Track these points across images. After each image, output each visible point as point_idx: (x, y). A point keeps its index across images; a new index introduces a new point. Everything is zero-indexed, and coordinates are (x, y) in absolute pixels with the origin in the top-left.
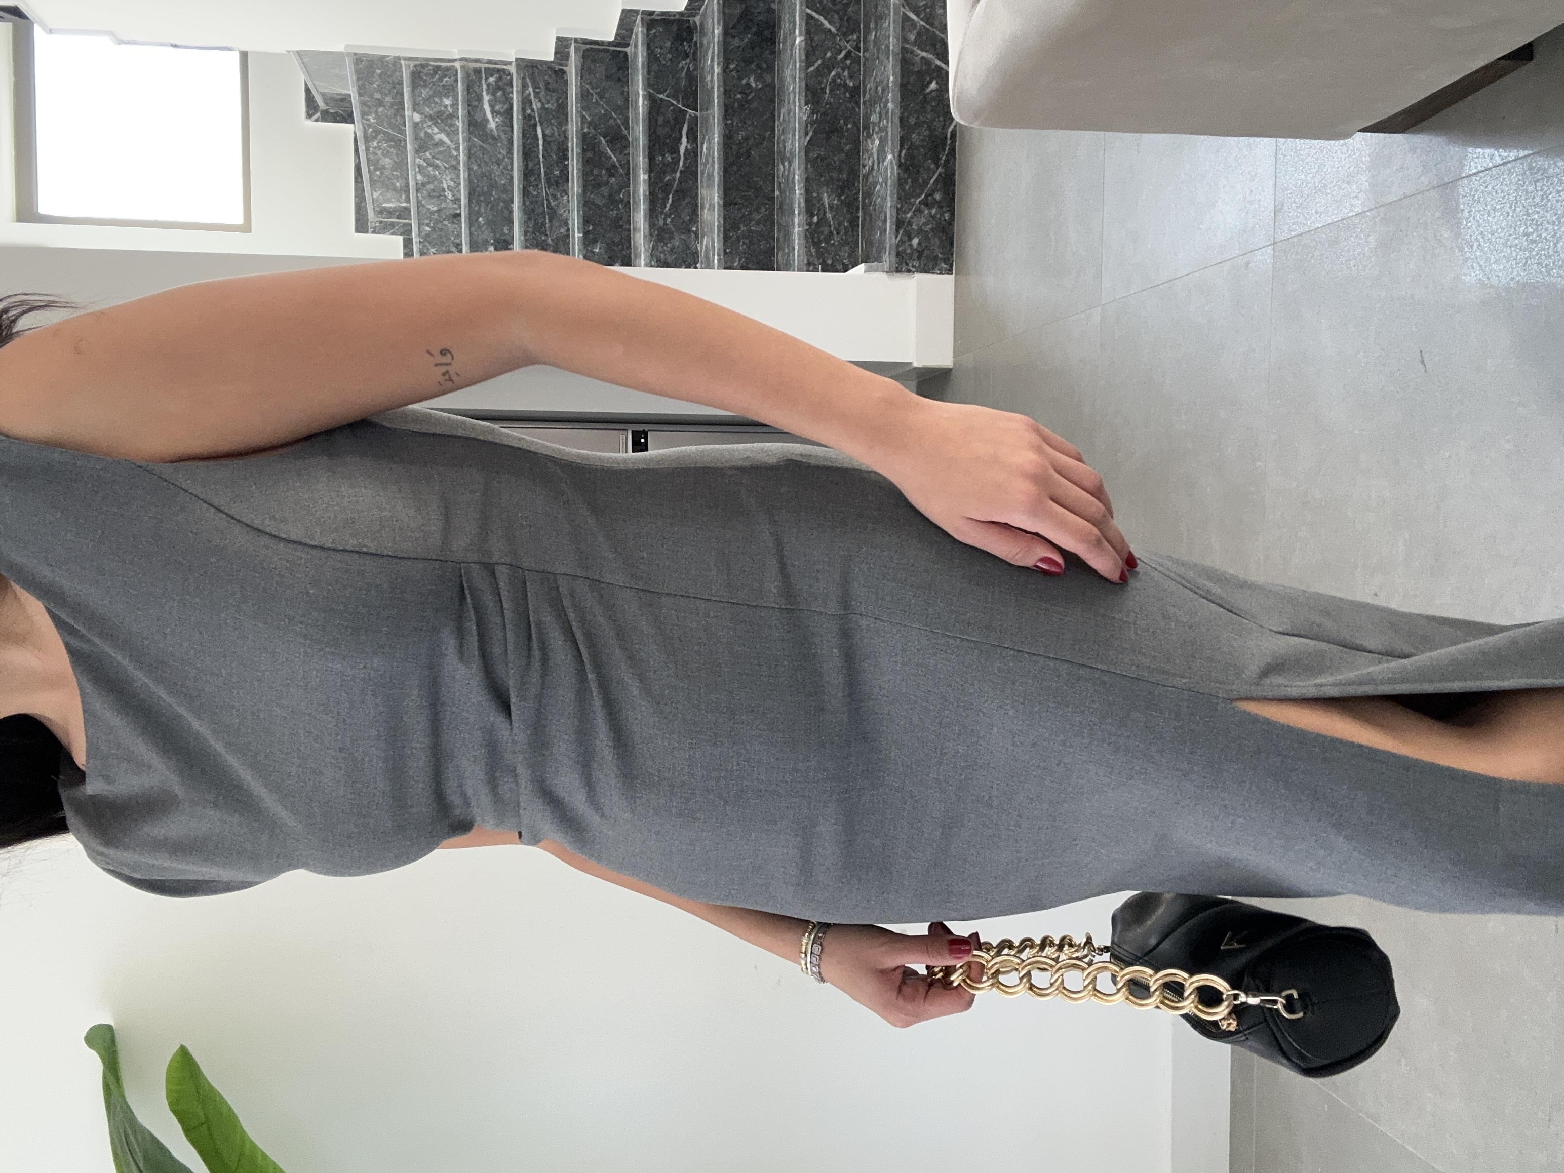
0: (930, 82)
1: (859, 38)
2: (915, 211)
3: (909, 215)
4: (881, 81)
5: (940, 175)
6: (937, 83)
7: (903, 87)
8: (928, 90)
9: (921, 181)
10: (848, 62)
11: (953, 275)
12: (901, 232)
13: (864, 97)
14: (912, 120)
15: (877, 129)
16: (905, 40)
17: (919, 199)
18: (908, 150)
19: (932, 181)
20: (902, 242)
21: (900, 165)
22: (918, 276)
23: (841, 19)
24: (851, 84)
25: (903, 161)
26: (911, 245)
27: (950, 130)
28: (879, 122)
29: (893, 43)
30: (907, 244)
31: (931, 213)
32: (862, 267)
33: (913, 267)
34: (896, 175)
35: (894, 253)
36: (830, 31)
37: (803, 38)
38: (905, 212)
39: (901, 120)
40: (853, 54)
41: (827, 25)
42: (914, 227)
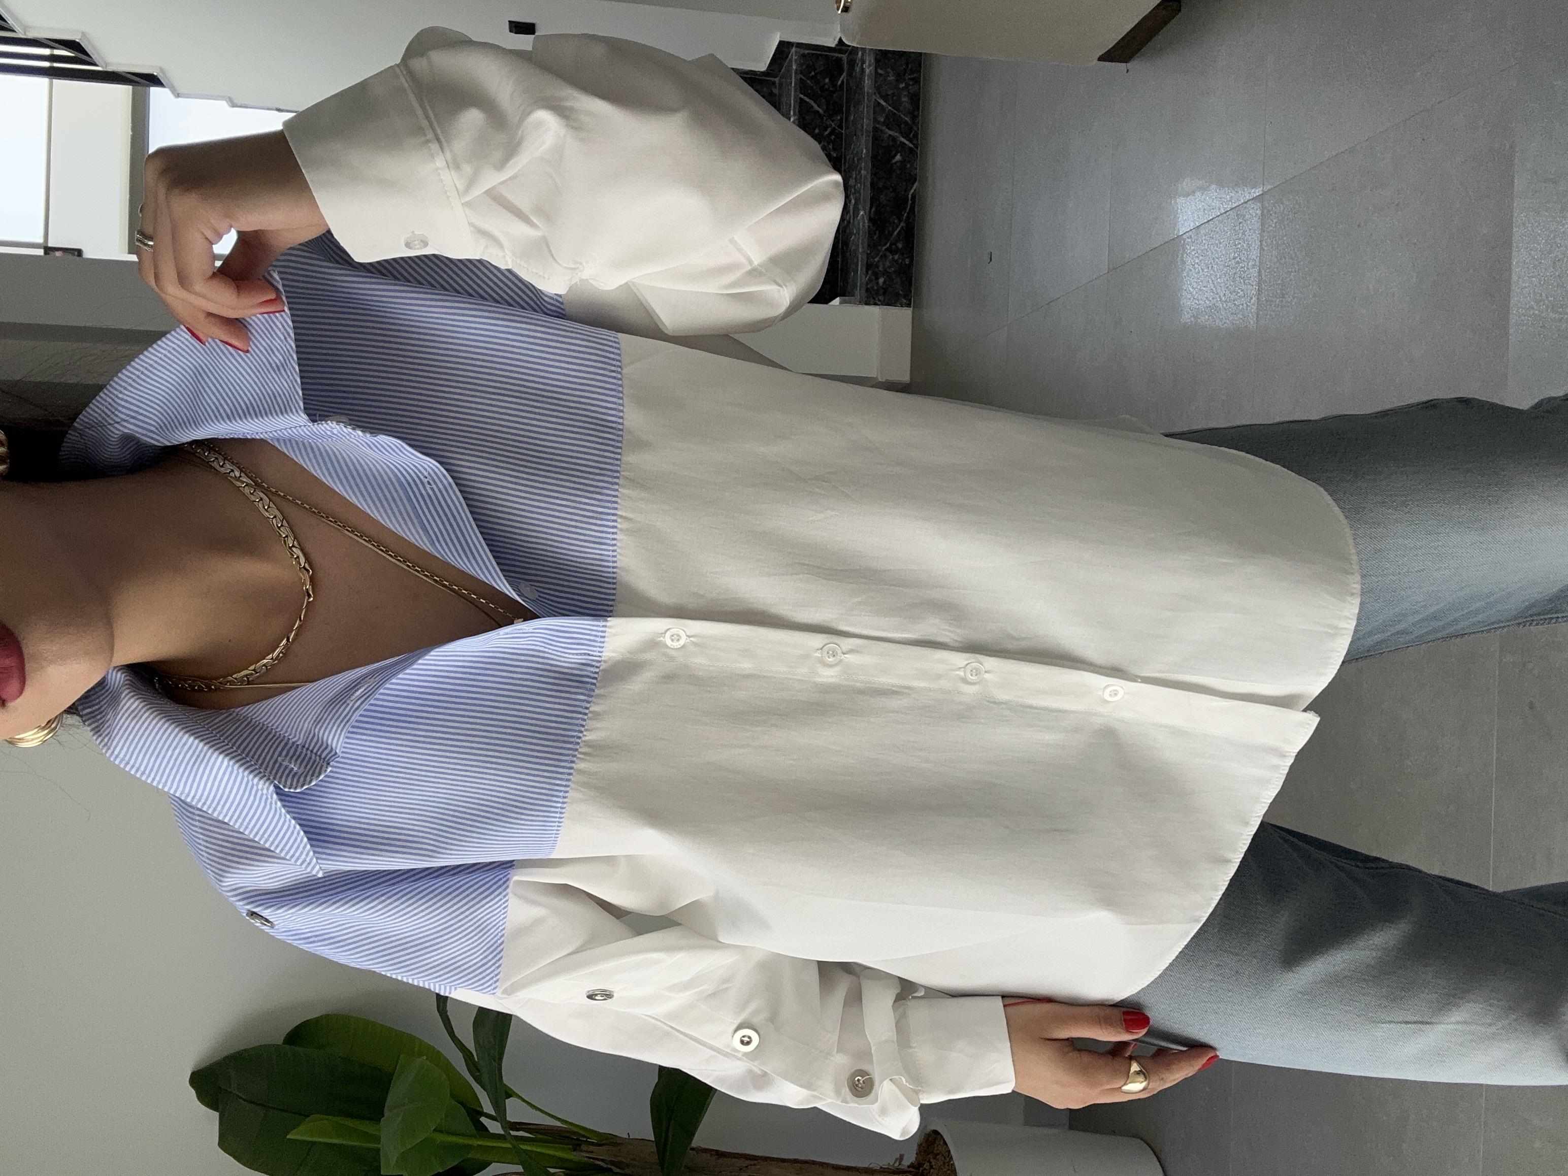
0: (896, 155)
1: (842, 118)
2: (881, 256)
3: (876, 260)
4: (857, 154)
5: (902, 227)
6: (901, 155)
7: (874, 158)
8: (894, 161)
9: (887, 232)
10: (833, 137)
11: (911, 309)
12: (870, 272)
13: (845, 163)
14: (881, 184)
15: (853, 191)
16: (875, 120)
17: (885, 248)
18: (877, 207)
19: (896, 233)
20: (870, 280)
21: (870, 220)
22: (881, 307)
23: (828, 103)
24: (835, 155)
25: (872, 216)
26: (878, 283)
27: (912, 191)
28: (855, 186)
29: (867, 123)
30: (874, 282)
31: (893, 258)
32: (837, 301)
33: (879, 300)
34: (867, 227)
35: (864, 289)
36: (818, 112)
37: (796, 117)
38: (874, 258)
39: (872, 184)
40: (837, 131)
41: (815, 106)
42: (881, 269)
